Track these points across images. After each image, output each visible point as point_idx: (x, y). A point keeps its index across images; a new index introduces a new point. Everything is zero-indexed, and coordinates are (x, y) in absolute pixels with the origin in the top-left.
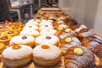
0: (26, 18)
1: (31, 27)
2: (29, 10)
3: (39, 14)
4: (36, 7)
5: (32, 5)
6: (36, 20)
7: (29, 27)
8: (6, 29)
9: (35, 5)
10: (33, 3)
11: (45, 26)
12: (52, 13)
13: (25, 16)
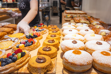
0: (46, 20)
1: (71, 31)
2: (49, 12)
3: (66, 17)
4: (54, 9)
5: (51, 7)
6: (70, 24)
7: (70, 31)
8: (45, 32)
9: (54, 7)
10: (52, 5)
11: (85, 30)
12: (79, 16)
13: (45, 18)
